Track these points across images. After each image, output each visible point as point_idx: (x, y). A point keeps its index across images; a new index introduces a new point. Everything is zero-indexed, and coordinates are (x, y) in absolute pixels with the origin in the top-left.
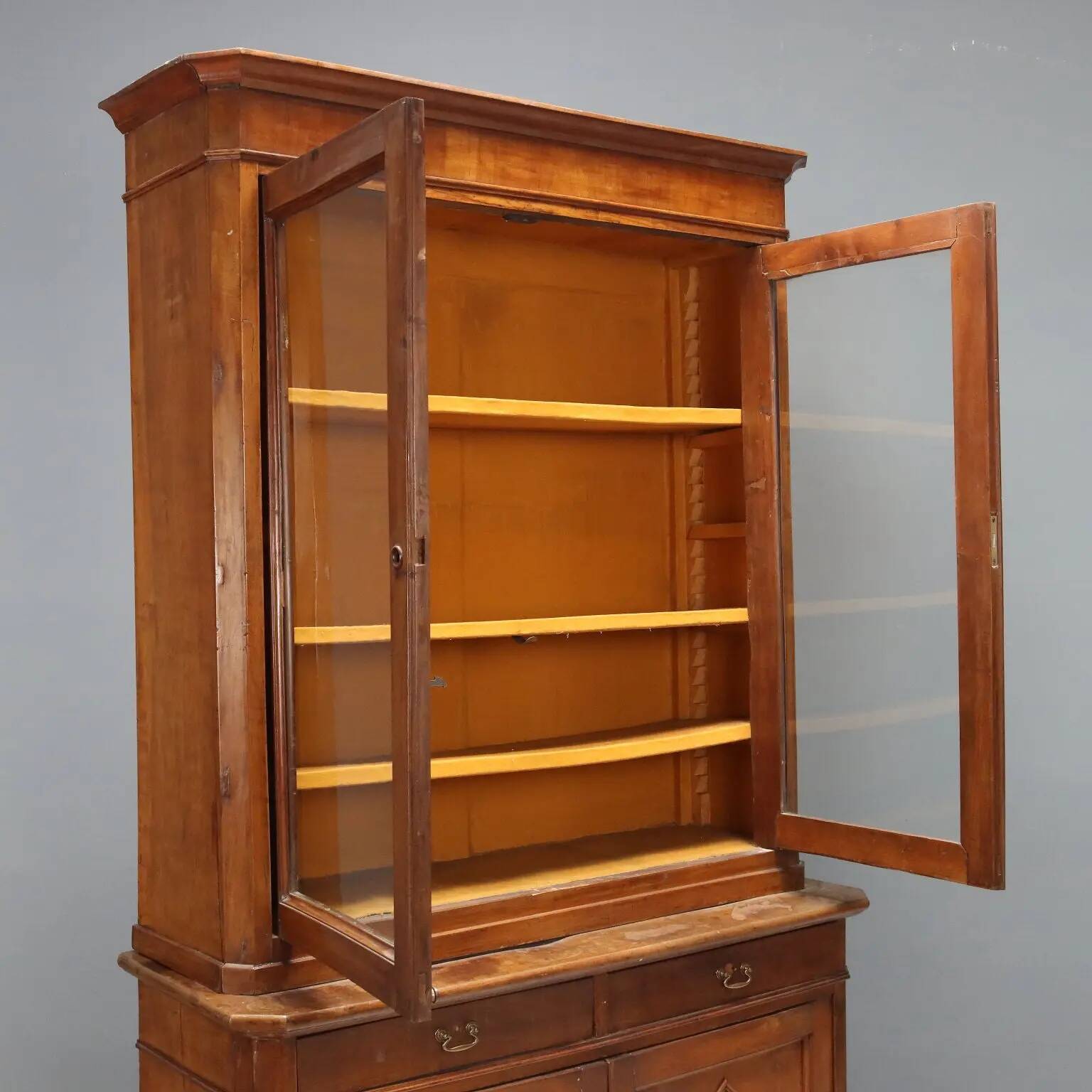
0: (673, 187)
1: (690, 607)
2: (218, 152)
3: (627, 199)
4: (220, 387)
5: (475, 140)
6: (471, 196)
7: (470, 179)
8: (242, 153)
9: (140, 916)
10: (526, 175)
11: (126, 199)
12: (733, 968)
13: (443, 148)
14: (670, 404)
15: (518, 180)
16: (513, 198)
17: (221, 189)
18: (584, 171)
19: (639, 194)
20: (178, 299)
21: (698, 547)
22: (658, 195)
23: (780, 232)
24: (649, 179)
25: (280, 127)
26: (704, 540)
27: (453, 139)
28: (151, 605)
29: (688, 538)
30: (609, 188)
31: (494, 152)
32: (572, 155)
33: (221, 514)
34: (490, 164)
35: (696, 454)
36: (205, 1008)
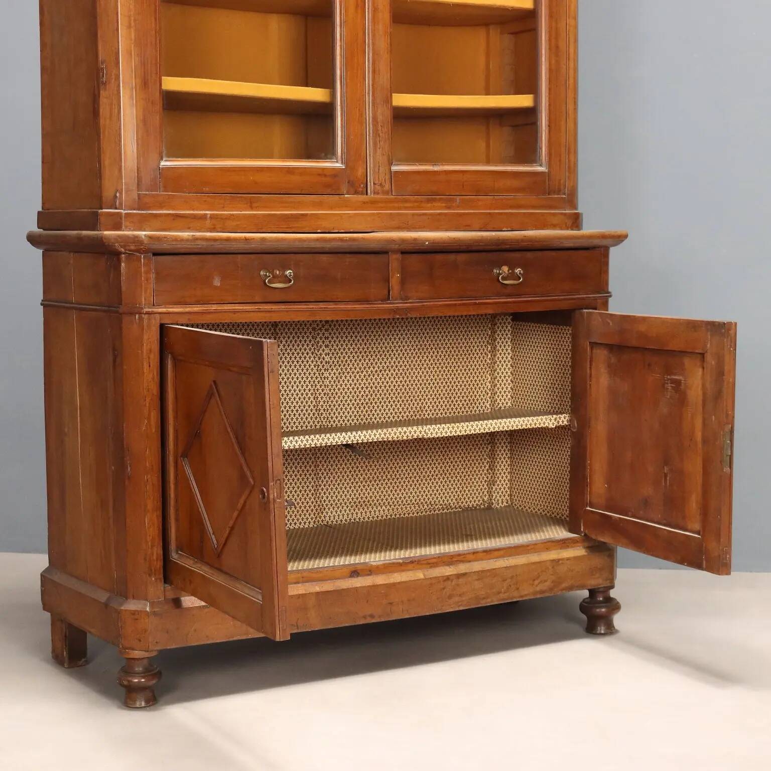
9: (43, 204)
12: (508, 271)
36: (88, 237)
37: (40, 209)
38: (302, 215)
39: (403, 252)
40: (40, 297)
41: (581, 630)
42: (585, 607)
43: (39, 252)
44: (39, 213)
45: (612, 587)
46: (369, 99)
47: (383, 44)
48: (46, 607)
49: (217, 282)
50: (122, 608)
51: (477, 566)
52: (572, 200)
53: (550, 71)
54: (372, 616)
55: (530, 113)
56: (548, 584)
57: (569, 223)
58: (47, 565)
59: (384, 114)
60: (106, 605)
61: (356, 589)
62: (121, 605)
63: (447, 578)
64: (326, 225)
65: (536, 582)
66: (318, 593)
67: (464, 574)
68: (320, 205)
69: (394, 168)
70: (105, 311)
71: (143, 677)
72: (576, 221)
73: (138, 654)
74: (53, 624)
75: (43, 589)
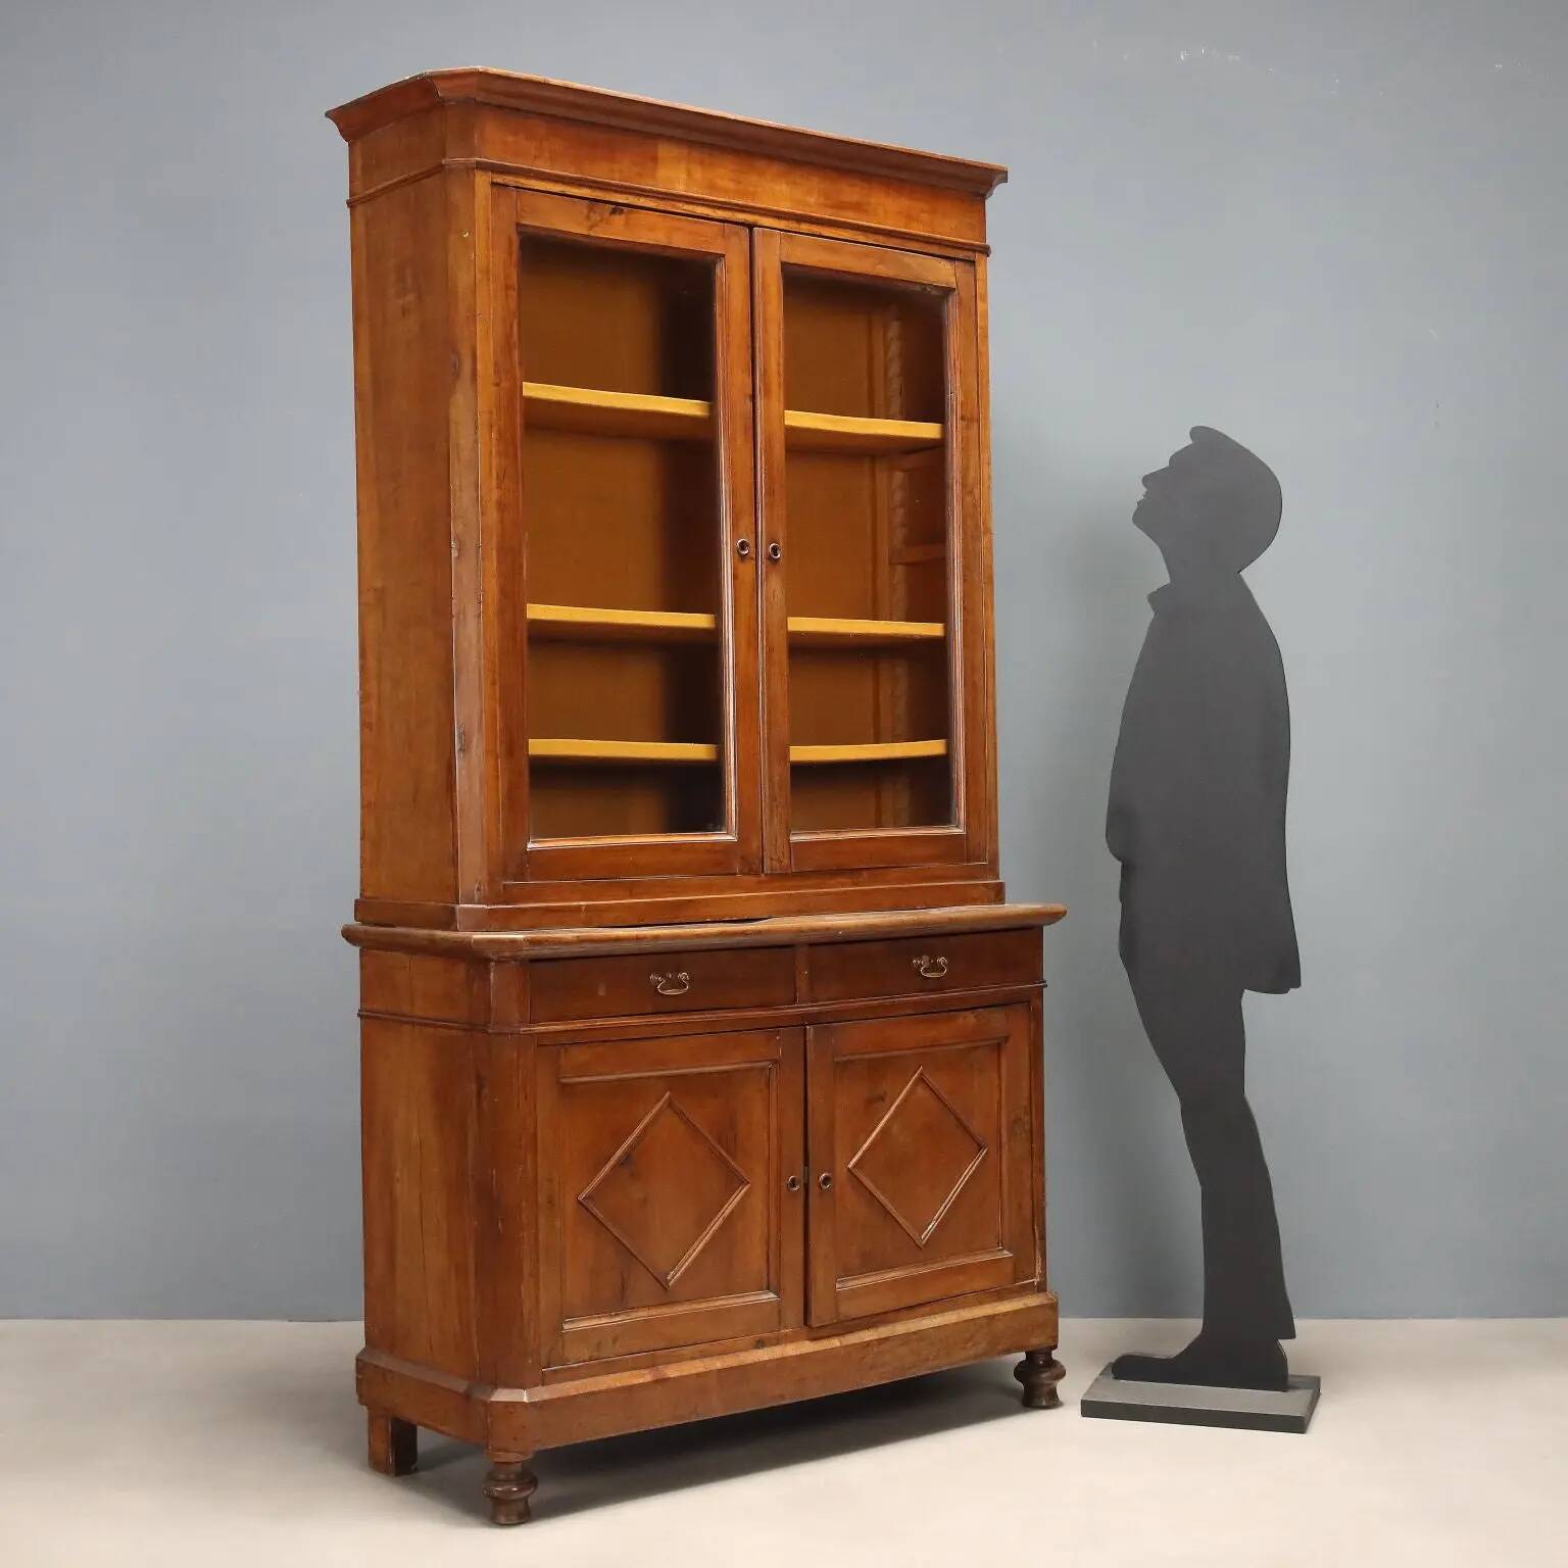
0: (873, 200)
2: (454, 159)
3: (829, 211)
4: (457, 375)
5: (685, 151)
6: (680, 205)
7: (680, 189)
8: (478, 163)
9: (363, 890)
10: (731, 185)
11: (350, 204)
12: (930, 960)
13: (655, 159)
14: (872, 416)
15: (726, 191)
16: (719, 208)
17: (457, 194)
18: (787, 184)
19: (841, 206)
20: (411, 297)
21: (900, 569)
22: (858, 207)
23: (980, 246)
24: (851, 192)
25: (510, 139)
26: (907, 564)
27: (664, 150)
28: (376, 590)
29: (890, 564)
30: (812, 200)
31: (702, 163)
32: (775, 168)
33: (458, 494)
34: (698, 173)
35: (899, 476)
36: (444, 939)
37: (358, 897)
38: (691, 901)
39: (811, 945)
40: (356, 1005)
41: (1016, 1403)
42: (1021, 1372)
43: (356, 950)
44: (356, 901)
45: (1055, 1347)
46: (763, 757)
47: (780, 687)
48: (362, 1400)
49: (602, 992)
50: (493, 1399)
51: (900, 1328)
52: (993, 868)
53: (966, 710)
54: (782, 1397)
55: (941, 765)
56: (984, 1345)
57: (992, 894)
58: (364, 1346)
59: (783, 774)
60: (467, 1397)
61: (765, 1363)
62: (492, 1393)
63: (868, 1344)
64: (717, 912)
65: (969, 1345)
66: (719, 1371)
67: (886, 1339)
68: (708, 889)
69: (794, 839)
70: (464, 1030)
71: (517, 1485)
72: (998, 894)
73: (511, 1457)
74: (372, 1421)
75: (360, 1377)
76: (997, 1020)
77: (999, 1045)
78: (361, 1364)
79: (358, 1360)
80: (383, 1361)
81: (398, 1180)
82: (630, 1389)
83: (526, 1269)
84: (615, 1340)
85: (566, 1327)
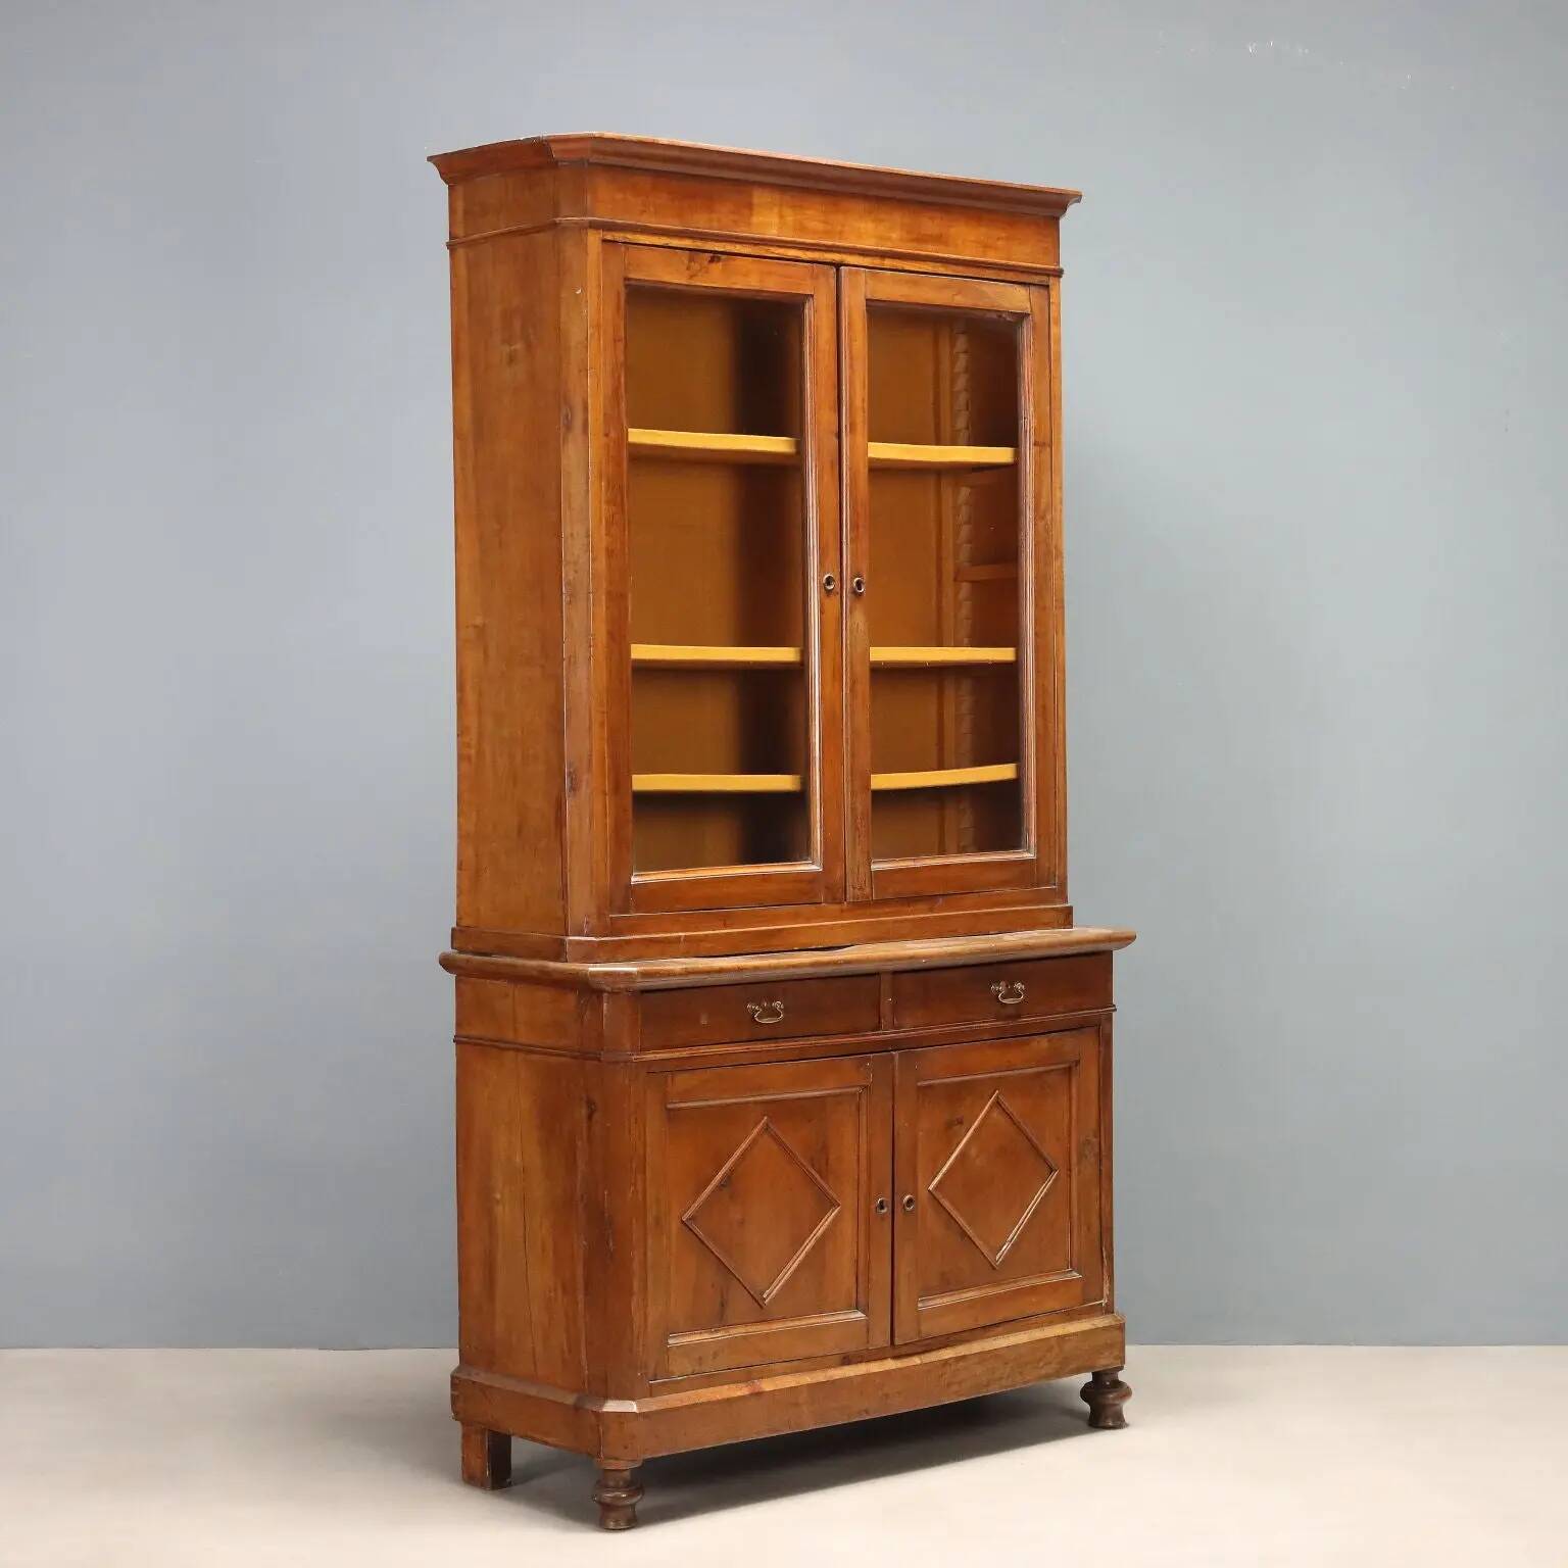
0: (953, 231)
1: (957, 644)
2: (568, 218)
3: (910, 245)
4: (569, 427)
5: (777, 196)
6: (772, 249)
7: (772, 233)
8: (591, 222)
9: (459, 919)
10: (820, 226)
11: (450, 246)
12: (1007, 986)
13: (750, 206)
15: (815, 232)
16: (808, 250)
17: (569, 250)
18: (873, 221)
19: (922, 239)
20: (519, 346)
21: (965, 588)
22: (939, 239)
23: (1054, 270)
24: (930, 224)
25: (619, 196)
26: (972, 582)
27: (760, 197)
28: (475, 627)
29: (955, 580)
30: (895, 235)
31: (793, 207)
32: (860, 206)
33: (569, 541)
34: (790, 217)
35: (965, 492)
36: (555, 971)
37: (454, 925)
38: (779, 930)
39: (895, 973)
40: (453, 1032)
41: (1083, 1424)
42: (1087, 1393)
43: (452, 977)
44: (453, 930)
45: (1121, 1368)
46: (847, 787)
47: (863, 719)
48: (457, 1416)
49: (704, 1021)
50: (605, 1410)
51: (976, 1347)
52: (1062, 894)
53: (1038, 736)
54: (867, 1412)
55: (1012, 790)
56: (1053, 1366)
57: (1062, 917)
58: (458, 1365)
59: (864, 803)
60: (577, 1408)
61: (850, 1378)
62: (602, 1406)
63: (946, 1363)
64: (803, 940)
65: (1041, 1364)
66: (809, 1386)
67: (964, 1357)
68: (796, 917)
69: (874, 867)
70: (575, 1058)
71: (624, 1492)
72: (1066, 918)
73: (622, 1465)
74: (466, 1437)
75: (456, 1393)
76: (1069, 1044)
77: (1070, 1068)
78: (456, 1382)
79: (453, 1377)
80: (481, 1377)
81: (498, 1202)
82: (729, 1401)
83: (636, 1285)
84: (715, 1355)
85: (671, 1341)
